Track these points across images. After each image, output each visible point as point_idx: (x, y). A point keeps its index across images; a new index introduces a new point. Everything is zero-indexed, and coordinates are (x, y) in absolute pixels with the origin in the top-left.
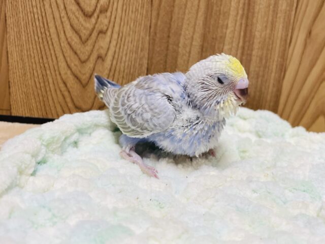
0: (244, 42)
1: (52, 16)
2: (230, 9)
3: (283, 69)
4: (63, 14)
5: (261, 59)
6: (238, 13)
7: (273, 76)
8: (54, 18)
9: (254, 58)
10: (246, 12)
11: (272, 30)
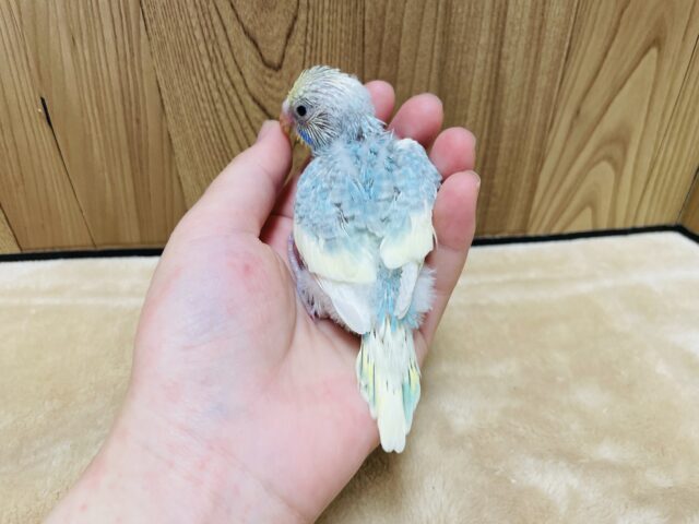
0: (489, 134)
1: (230, 128)
2: (469, 96)
3: (540, 160)
4: (245, 124)
5: (511, 152)
6: (480, 100)
7: (527, 169)
8: (234, 131)
9: (502, 152)
10: (491, 96)
11: (526, 114)
